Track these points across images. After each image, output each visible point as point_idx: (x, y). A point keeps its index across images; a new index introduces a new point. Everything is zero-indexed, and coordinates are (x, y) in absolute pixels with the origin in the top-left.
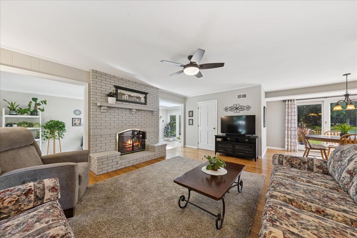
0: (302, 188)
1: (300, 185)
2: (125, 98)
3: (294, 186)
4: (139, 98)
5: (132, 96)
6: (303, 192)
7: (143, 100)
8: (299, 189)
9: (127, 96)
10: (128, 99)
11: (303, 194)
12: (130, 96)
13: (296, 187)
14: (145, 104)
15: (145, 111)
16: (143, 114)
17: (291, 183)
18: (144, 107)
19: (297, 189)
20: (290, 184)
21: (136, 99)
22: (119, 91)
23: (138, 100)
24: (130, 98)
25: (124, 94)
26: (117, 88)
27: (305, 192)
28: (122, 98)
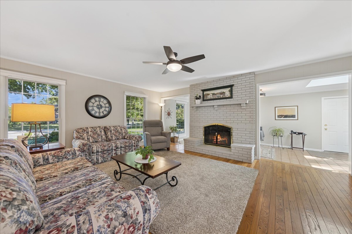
0: (78, 177)
1: (81, 178)
2: (209, 97)
3: (85, 175)
4: (223, 93)
5: (216, 93)
6: (77, 175)
7: (228, 94)
8: (80, 176)
9: (211, 95)
10: (212, 98)
11: (76, 175)
12: (213, 94)
13: (83, 175)
14: (231, 97)
15: (230, 105)
16: (228, 108)
17: (88, 176)
18: (229, 101)
19: (82, 174)
20: (88, 174)
21: (220, 95)
22: (205, 93)
23: (221, 96)
24: (214, 96)
25: (209, 94)
26: (203, 91)
27: (76, 177)
28: (207, 98)
